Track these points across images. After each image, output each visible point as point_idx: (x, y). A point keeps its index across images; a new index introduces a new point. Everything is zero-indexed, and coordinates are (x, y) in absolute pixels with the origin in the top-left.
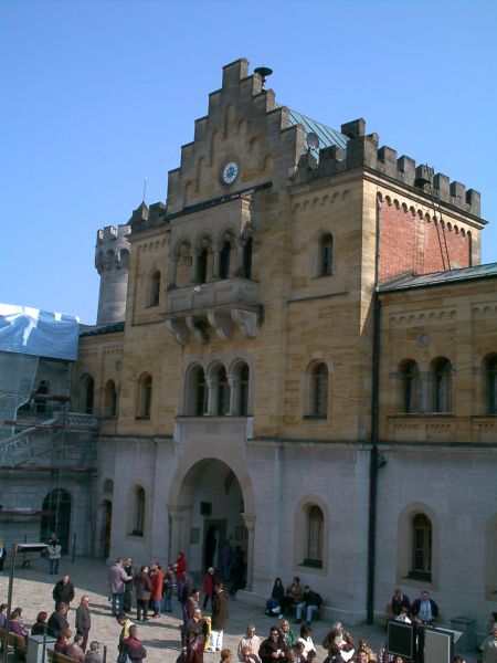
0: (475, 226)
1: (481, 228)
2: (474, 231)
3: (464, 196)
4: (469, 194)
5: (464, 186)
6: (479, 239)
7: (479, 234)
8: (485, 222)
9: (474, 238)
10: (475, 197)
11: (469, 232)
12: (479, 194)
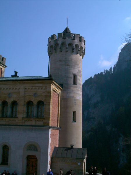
0: (4, 67)
1: (5, 68)
2: (3, 68)
3: (1, 59)
4: (3, 58)
5: (2, 56)
6: (4, 71)
7: (4, 69)
8: (6, 66)
9: (3, 70)
10: (4, 59)
11: (2, 68)
12: (5, 59)
